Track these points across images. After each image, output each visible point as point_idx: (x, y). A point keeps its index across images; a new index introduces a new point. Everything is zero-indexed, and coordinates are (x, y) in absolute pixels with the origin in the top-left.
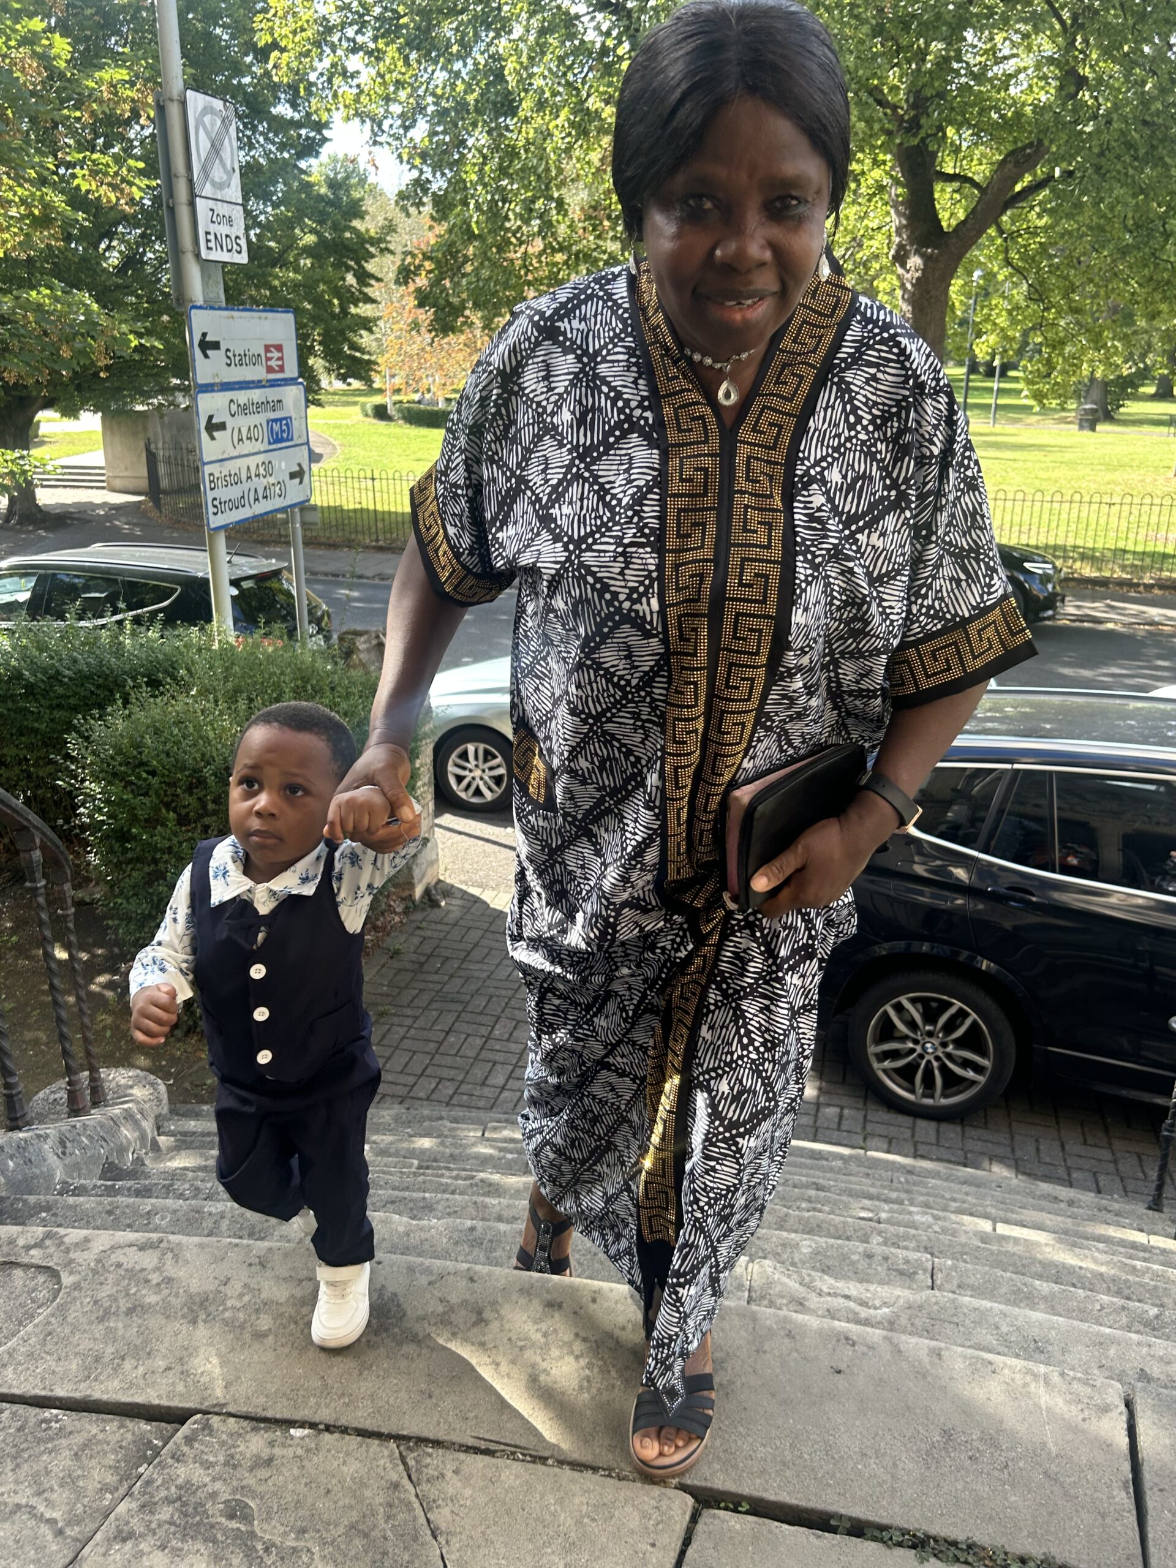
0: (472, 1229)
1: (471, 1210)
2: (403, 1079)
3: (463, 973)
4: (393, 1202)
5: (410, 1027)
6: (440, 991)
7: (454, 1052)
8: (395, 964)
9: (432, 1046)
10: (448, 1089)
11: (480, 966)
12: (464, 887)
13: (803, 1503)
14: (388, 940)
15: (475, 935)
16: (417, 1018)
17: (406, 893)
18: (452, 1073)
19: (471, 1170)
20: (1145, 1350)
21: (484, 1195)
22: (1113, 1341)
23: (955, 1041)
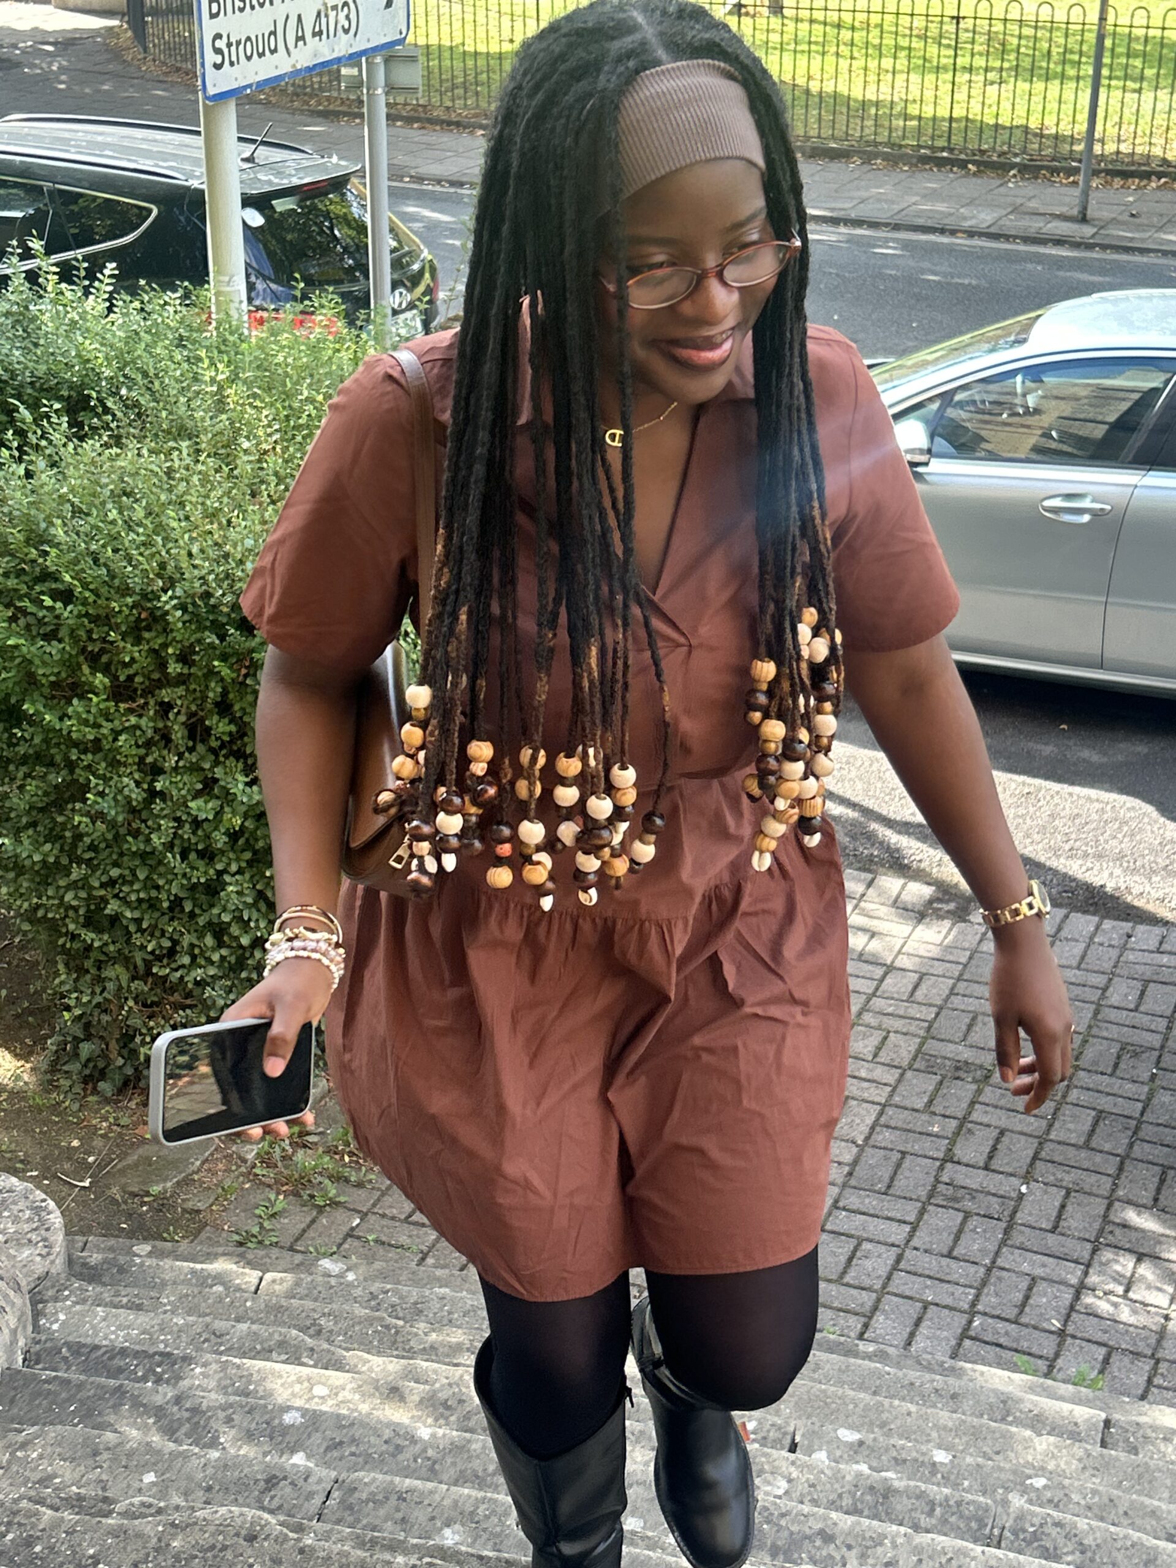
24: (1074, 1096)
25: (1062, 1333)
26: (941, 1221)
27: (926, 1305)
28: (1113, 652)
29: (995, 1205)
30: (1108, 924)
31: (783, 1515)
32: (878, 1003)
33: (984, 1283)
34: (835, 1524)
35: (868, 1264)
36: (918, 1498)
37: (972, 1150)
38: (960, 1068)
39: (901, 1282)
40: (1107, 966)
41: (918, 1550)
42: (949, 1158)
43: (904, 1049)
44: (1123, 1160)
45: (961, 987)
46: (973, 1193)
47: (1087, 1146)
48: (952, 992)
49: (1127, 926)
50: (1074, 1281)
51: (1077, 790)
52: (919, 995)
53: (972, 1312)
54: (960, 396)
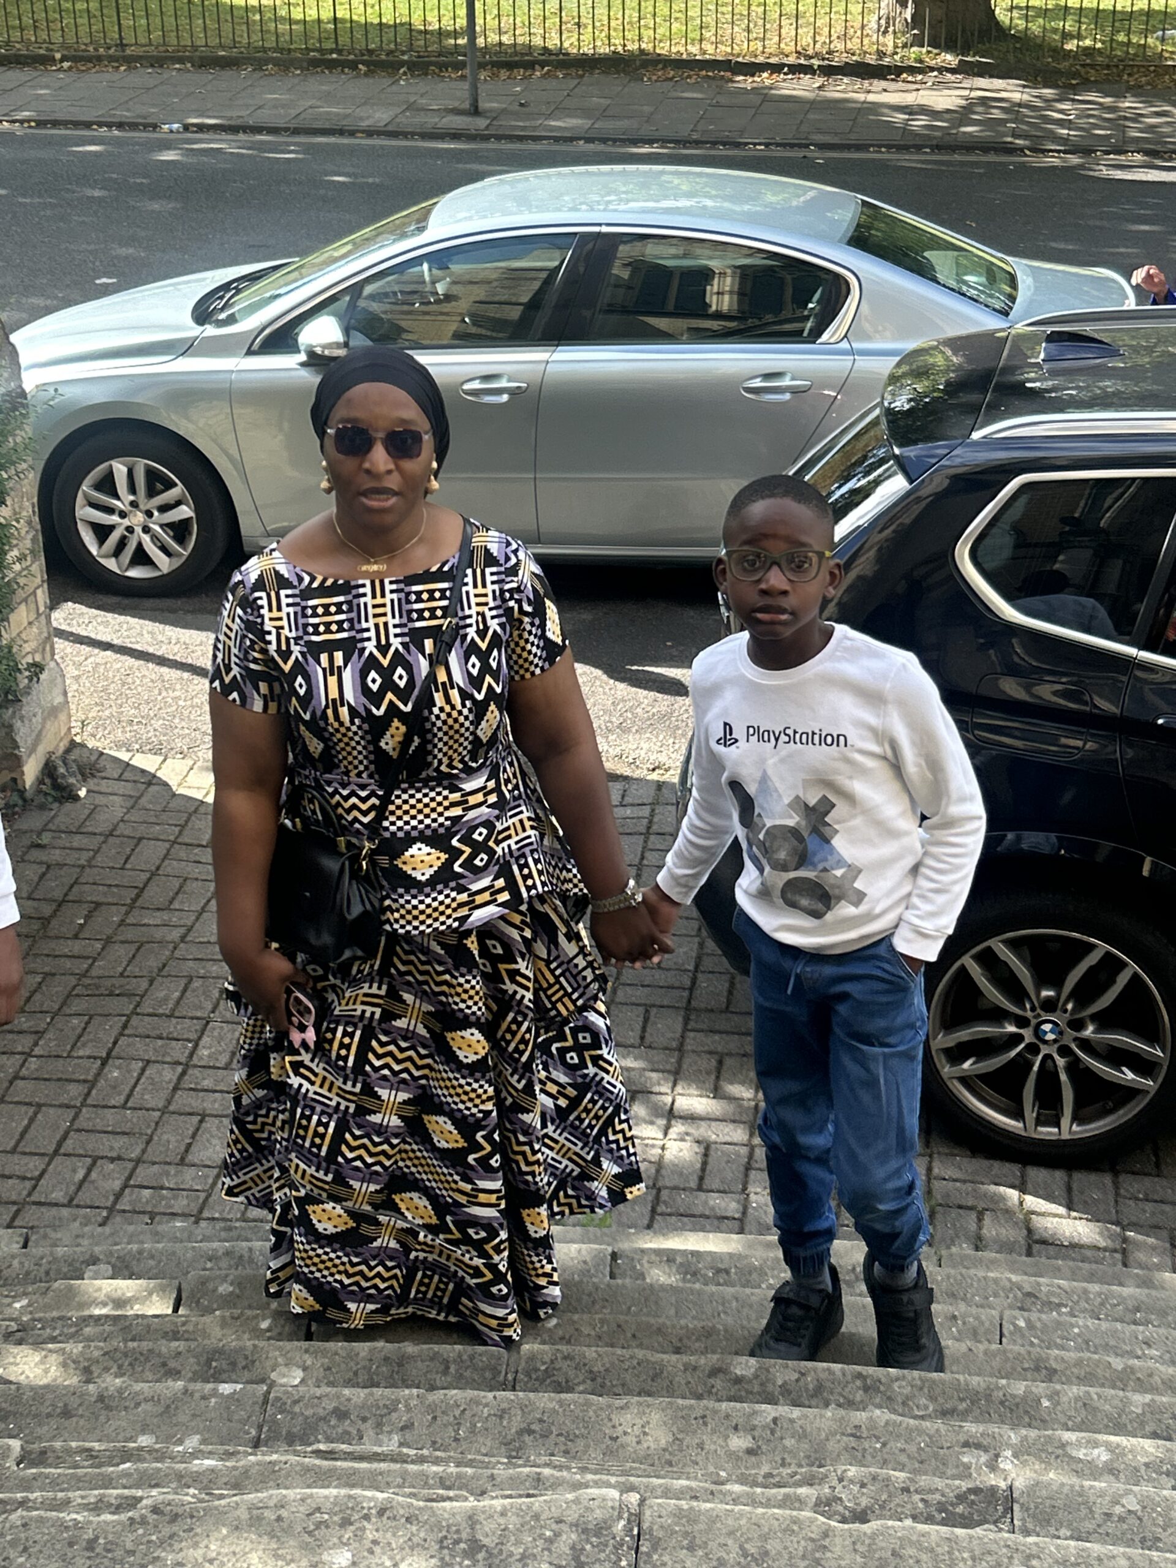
3: (130, 934)
5: (29, 1055)
6: (85, 974)
7: (119, 1100)
9: (75, 1091)
10: (109, 1179)
11: (165, 916)
12: (124, 756)
15: (151, 853)
16: (40, 1034)
17: (5, 778)
18: (118, 1144)
23: (1094, 1018)
28: (548, 527)
31: (296, 1402)
34: (349, 1400)
36: (432, 1359)
41: (431, 1409)
54: (368, 290)
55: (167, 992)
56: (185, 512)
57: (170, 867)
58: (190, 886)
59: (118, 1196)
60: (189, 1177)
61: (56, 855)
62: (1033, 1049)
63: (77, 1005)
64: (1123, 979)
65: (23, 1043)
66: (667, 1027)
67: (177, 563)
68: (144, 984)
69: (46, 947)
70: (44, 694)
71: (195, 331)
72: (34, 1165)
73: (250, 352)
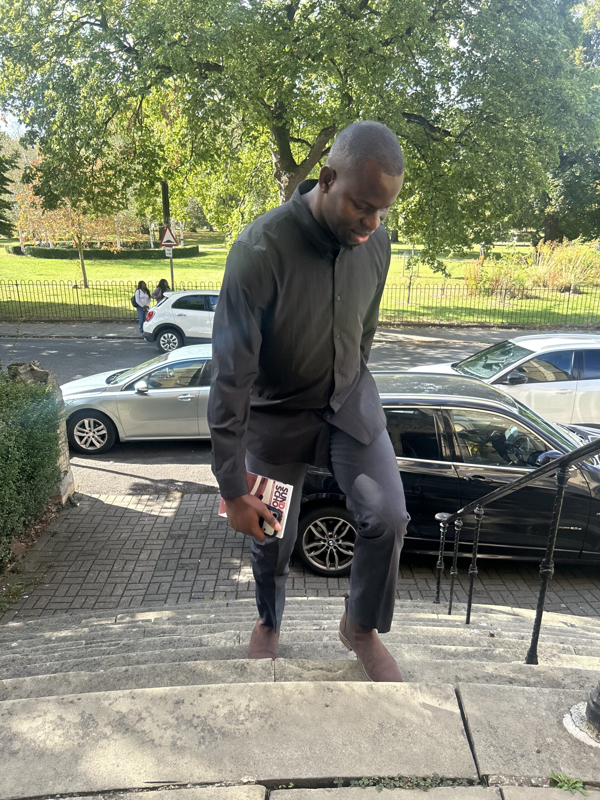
0: (126, 671)
1: (122, 661)
2: (66, 599)
3: (93, 540)
4: (77, 665)
5: (67, 572)
6: (82, 550)
7: (93, 581)
8: (54, 539)
9: (81, 580)
10: (92, 601)
12: (89, 495)
13: (320, 776)
14: (50, 527)
15: (97, 519)
16: (70, 566)
17: (57, 501)
18: (93, 592)
19: (116, 640)
20: (456, 667)
21: (126, 652)
22: (442, 665)
23: (342, 538)
24: (209, 536)
25: (214, 592)
26: (181, 573)
27: (180, 594)
28: (201, 431)
29: (193, 566)
30: (210, 495)
32: (156, 526)
33: (193, 585)
35: (164, 588)
37: (186, 555)
38: (179, 536)
39: (172, 590)
40: (212, 505)
42: (180, 558)
43: (165, 535)
44: (223, 548)
45: (177, 517)
46: (187, 565)
47: (213, 547)
48: (175, 519)
49: (215, 495)
50: (215, 579)
51: (198, 465)
52: (167, 521)
53: (191, 592)
54: (153, 374)
55: (105, 553)
56: (104, 432)
57: (104, 522)
58: (109, 527)
59: (94, 605)
60: (113, 599)
61: (72, 521)
62: (328, 548)
63: (79, 558)
64: (347, 528)
65: (66, 569)
66: (238, 552)
67: (102, 445)
68: (98, 552)
69: (70, 544)
70: (67, 479)
71: (107, 385)
72: (71, 599)
73: (122, 390)
